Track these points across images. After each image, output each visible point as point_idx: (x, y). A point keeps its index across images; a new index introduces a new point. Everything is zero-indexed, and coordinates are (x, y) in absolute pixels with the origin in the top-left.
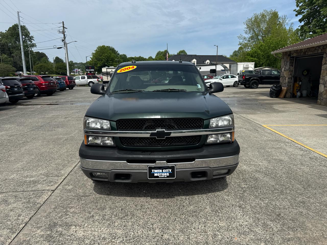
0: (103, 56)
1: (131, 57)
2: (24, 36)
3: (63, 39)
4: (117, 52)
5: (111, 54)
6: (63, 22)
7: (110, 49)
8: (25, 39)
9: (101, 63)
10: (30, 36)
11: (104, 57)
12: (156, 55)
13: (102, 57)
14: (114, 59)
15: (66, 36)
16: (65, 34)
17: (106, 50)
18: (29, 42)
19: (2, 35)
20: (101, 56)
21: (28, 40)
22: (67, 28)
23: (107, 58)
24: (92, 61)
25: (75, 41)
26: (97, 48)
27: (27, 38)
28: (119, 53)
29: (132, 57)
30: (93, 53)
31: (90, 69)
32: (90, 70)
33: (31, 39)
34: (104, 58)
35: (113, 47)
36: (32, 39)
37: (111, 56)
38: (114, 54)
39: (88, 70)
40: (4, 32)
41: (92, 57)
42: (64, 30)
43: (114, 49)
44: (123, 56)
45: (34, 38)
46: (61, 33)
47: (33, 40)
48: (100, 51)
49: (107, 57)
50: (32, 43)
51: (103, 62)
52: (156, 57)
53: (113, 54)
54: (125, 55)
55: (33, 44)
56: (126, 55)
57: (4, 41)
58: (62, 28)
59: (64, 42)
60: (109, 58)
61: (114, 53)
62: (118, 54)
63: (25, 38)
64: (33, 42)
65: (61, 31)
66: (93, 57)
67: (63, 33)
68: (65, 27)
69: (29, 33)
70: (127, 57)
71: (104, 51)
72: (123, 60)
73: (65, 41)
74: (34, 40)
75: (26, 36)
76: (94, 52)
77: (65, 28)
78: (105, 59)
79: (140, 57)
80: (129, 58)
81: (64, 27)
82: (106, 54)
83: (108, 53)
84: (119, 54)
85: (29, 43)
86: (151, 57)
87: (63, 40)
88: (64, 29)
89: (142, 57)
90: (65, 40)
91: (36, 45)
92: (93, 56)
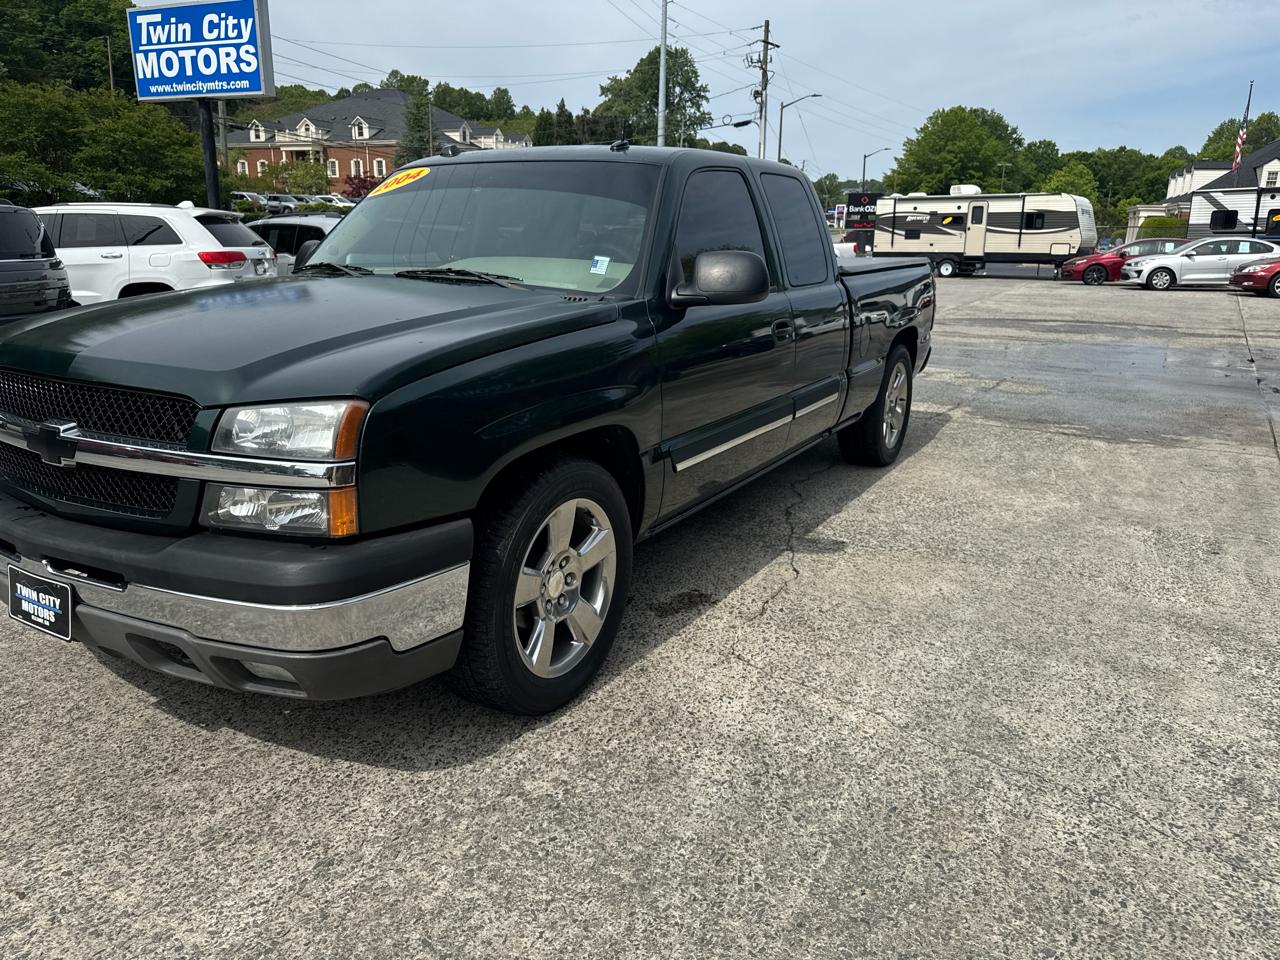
0: (949, 152)
1: (1079, 152)
2: (680, 85)
3: (760, 89)
4: (1014, 131)
5: (982, 144)
6: (767, 23)
7: (985, 122)
8: (680, 99)
9: (933, 179)
10: (698, 85)
11: (950, 157)
12: (1210, 139)
13: (944, 154)
14: (993, 163)
15: (770, 74)
16: (770, 67)
17: (963, 125)
18: (692, 107)
19: (616, 89)
20: (940, 151)
21: (690, 100)
22: (778, 46)
23: (961, 160)
24: (899, 173)
25: (815, 96)
26: (931, 118)
27: (686, 95)
28: (1023, 136)
29: (1084, 150)
30: (909, 142)
31: (864, 206)
32: (862, 209)
33: (699, 95)
34: (951, 161)
35: (997, 111)
36: (703, 97)
37: (981, 149)
38: (995, 143)
39: (857, 210)
40: (623, 79)
41: (901, 155)
42: (766, 54)
43: (1000, 118)
44: (1039, 147)
45: (707, 94)
46: (755, 67)
47: (704, 102)
48: (940, 132)
49: (962, 155)
50: (699, 111)
51: (942, 175)
52: (1205, 148)
53: (993, 142)
54: (1049, 146)
55: (704, 113)
56: (1054, 145)
57: (619, 109)
58: (760, 46)
59: (759, 99)
60: (972, 160)
61: (999, 137)
62: (1015, 139)
63: (682, 93)
64: (705, 107)
65: (755, 58)
66: (905, 155)
67: (761, 68)
68: (770, 40)
69: (697, 76)
70: (1057, 153)
71: (955, 130)
72: (1035, 165)
73: (764, 96)
74: (707, 99)
75: (685, 88)
76: (914, 136)
77: (772, 44)
78: (953, 165)
79: (1123, 149)
80: (1069, 155)
81: (766, 42)
82: (962, 144)
83: (970, 137)
84: (1019, 142)
85: (693, 110)
86: (1180, 148)
87: (757, 94)
88: (766, 50)
89: (1132, 151)
90: (764, 93)
91: (711, 118)
92: (910, 153)
